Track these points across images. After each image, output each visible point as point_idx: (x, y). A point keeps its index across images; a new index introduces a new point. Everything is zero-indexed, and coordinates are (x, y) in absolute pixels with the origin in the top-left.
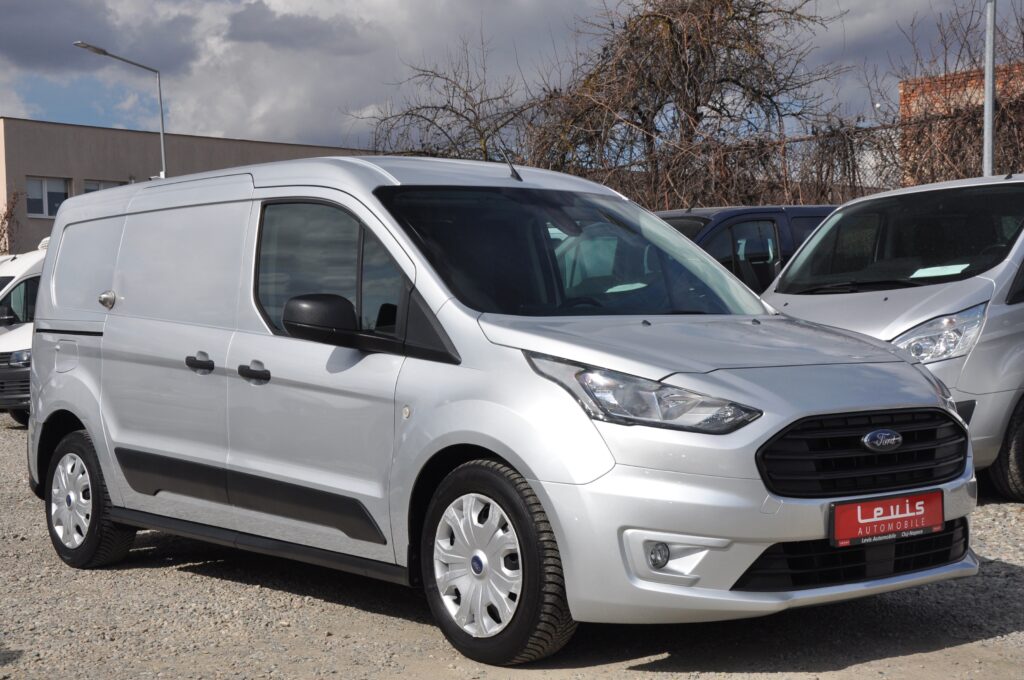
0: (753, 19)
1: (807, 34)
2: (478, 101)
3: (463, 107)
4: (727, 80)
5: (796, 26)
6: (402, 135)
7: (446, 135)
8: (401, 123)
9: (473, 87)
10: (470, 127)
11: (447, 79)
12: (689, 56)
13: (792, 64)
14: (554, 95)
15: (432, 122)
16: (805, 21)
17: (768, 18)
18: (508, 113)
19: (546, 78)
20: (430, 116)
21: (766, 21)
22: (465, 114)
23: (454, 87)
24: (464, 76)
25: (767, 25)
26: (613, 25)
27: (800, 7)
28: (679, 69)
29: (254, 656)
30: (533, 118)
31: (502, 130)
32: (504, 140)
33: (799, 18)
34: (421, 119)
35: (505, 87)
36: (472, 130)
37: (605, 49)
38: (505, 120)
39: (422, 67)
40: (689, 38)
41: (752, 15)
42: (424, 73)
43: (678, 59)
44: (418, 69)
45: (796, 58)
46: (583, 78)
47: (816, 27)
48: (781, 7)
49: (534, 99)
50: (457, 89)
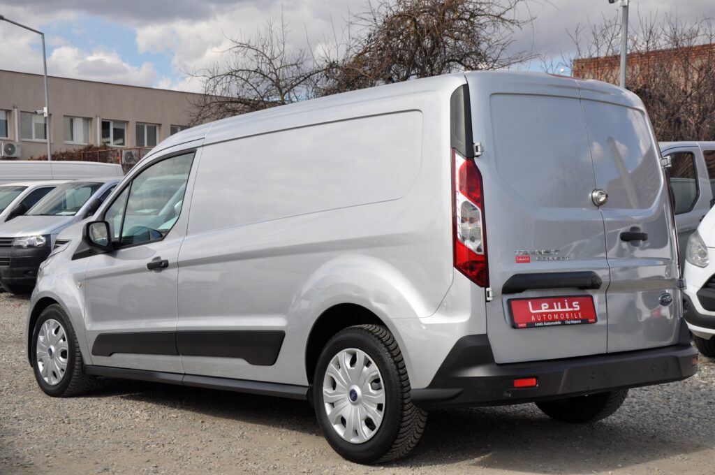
0: (472, 20)
1: (508, 32)
2: (279, 67)
3: (268, 70)
4: (453, 61)
5: (501, 26)
6: (225, 89)
7: (256, 90)
8: (224, 80)
9: (276, 56)
10: (273, 85)
11: (257, 50)
12: (427, 43)
13: (498, 51)
14: (332, 65)
15: (247, 81)
16: (507, 22)
17: (482, 20)
18: (301, 76)
19: (327, 53)
20: (244, 77)
21: (482, 22)
22: (269, 76)
23: (262, 57)
24: (270, 48)
25: (481, 25)
26: (375, 19)
27: (504, 13)
28: (421, 52)
29: (160, 432)
30: (317, 81)
31: (296, 88)
32: (297, 95)
33: (503, 20)
34: (238, 78)
35: (298, 57)
36: (274, 87)
37: (370, 36)
38: (298, 81)
39: (239, 41)
40: (428, 31)
41: (471, 17)
42: (241, 45)
43: (420, 46)
44: (236, 42)
45: (501, 47)
46: (355, 56)
47: (515, 27)
48: (491, 13)
49: (319, 67)
50: (264, 58)
